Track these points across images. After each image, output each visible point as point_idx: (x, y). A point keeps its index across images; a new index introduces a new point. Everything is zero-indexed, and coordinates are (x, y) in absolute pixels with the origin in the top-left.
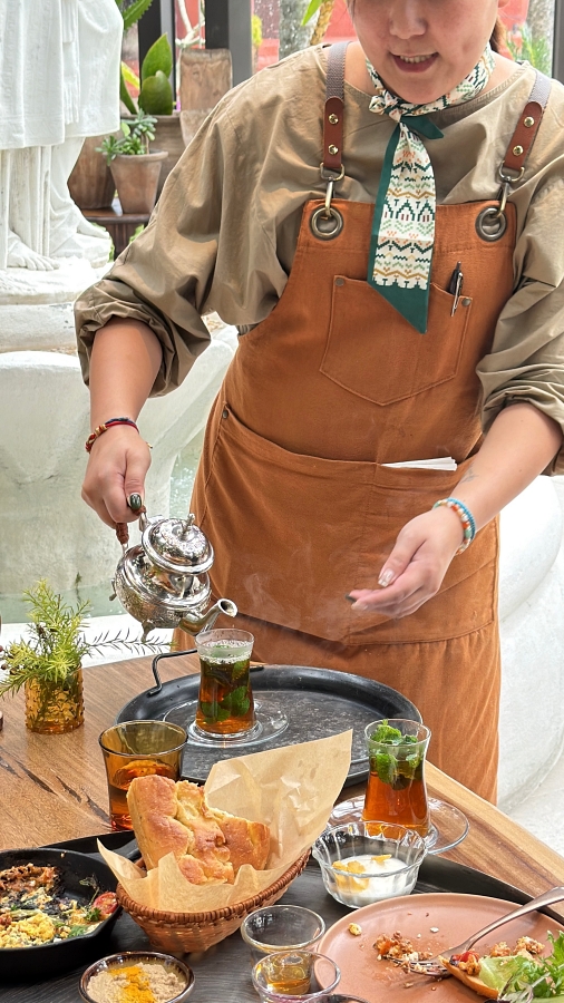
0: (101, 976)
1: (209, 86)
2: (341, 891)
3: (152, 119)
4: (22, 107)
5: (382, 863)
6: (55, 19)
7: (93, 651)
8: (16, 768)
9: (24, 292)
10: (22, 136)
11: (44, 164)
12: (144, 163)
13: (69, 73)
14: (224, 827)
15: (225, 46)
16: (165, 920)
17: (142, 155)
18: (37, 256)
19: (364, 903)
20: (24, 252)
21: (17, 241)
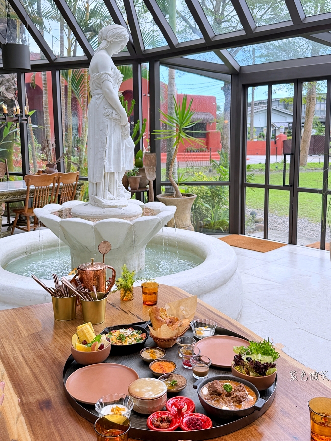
0: (144, 352)
1: (151, 161)
2: (197, 335)
3: (138, 168)
4: (112, 163)
5: (206, 328)
6: (120, 144)
7: (136, 281)
8: (119, 309)
9: (112, 205)
10: (112, 170)
11: (116, 176)
12: (136, 178)
13: (123, 156)
14: (170, 318)
15: (155, 152)
16: (163, 340)
17: (136, 176)
18: (115, 197)
19: (203, 337)
20: (111, 196)
21: (110, 194)
